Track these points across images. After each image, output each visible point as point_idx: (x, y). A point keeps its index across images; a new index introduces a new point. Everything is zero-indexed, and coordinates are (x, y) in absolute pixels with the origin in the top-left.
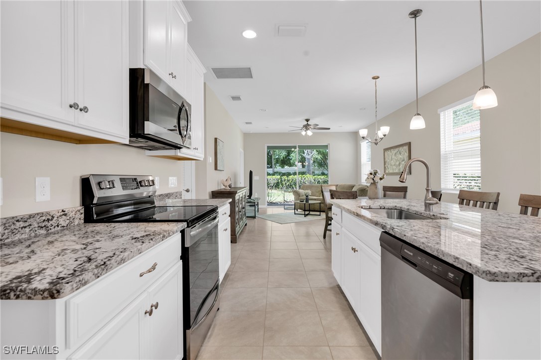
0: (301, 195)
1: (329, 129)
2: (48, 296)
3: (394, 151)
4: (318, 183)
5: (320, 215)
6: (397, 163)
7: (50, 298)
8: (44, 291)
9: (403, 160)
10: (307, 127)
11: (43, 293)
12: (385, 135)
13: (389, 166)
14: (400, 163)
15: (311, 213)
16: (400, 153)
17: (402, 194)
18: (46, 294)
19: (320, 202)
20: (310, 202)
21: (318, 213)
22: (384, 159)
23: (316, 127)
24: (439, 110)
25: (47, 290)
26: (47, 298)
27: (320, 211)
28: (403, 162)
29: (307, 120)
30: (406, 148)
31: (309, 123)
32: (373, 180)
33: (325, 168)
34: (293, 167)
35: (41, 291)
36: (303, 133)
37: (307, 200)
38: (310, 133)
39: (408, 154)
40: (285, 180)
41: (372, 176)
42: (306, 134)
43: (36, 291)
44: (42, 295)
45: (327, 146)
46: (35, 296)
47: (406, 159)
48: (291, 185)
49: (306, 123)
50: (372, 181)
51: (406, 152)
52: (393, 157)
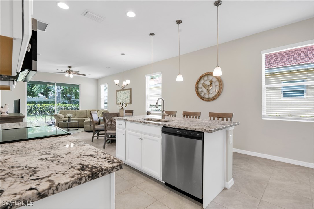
0: (61, 118)
1: (85, 75)
2: (119, 168)
3: (122, 92)
4: (67, 109)
5: (78, 130)
6: (124, 98)
7: (120, 169)
8: (117, 166)
9: (128, 97)
10: (69, 72)
11: (117, 168)
12: (128, 85)
13: (119, 100)
14: (125, 98)
15: (70, 129)
16: (126, 94)
17: (131, 113)
18: (118, 168)
19: (78, 121)
20: (71, 121)
21: (77, 129)
22: (116, 96)
23: (77, 73)
24: (145, 76)
25: (119, 165)
26: (119, 169)
27: (78, 127)
28: (127, 98)
29: (70, 67)
30: (129, 91)
31: (71, 69)
32: (122, 106)
33: (66, 99)
34: (36, 98)
35: (116, 167)
36: (67, 75)
37: (69, 120)
38: (71, 76)
39: (130, 94)
40: (38, 107)
41: (122, 105)
42: (69, 76)
43: (114, 168)
44: (116, 169)
45: (79, 85)
46: (113, 171)
47: (129, 97)
48: (43, 111)
49: (69, 69)
50: (121, 108)
51: (129, 93)
52: (122, 95)
